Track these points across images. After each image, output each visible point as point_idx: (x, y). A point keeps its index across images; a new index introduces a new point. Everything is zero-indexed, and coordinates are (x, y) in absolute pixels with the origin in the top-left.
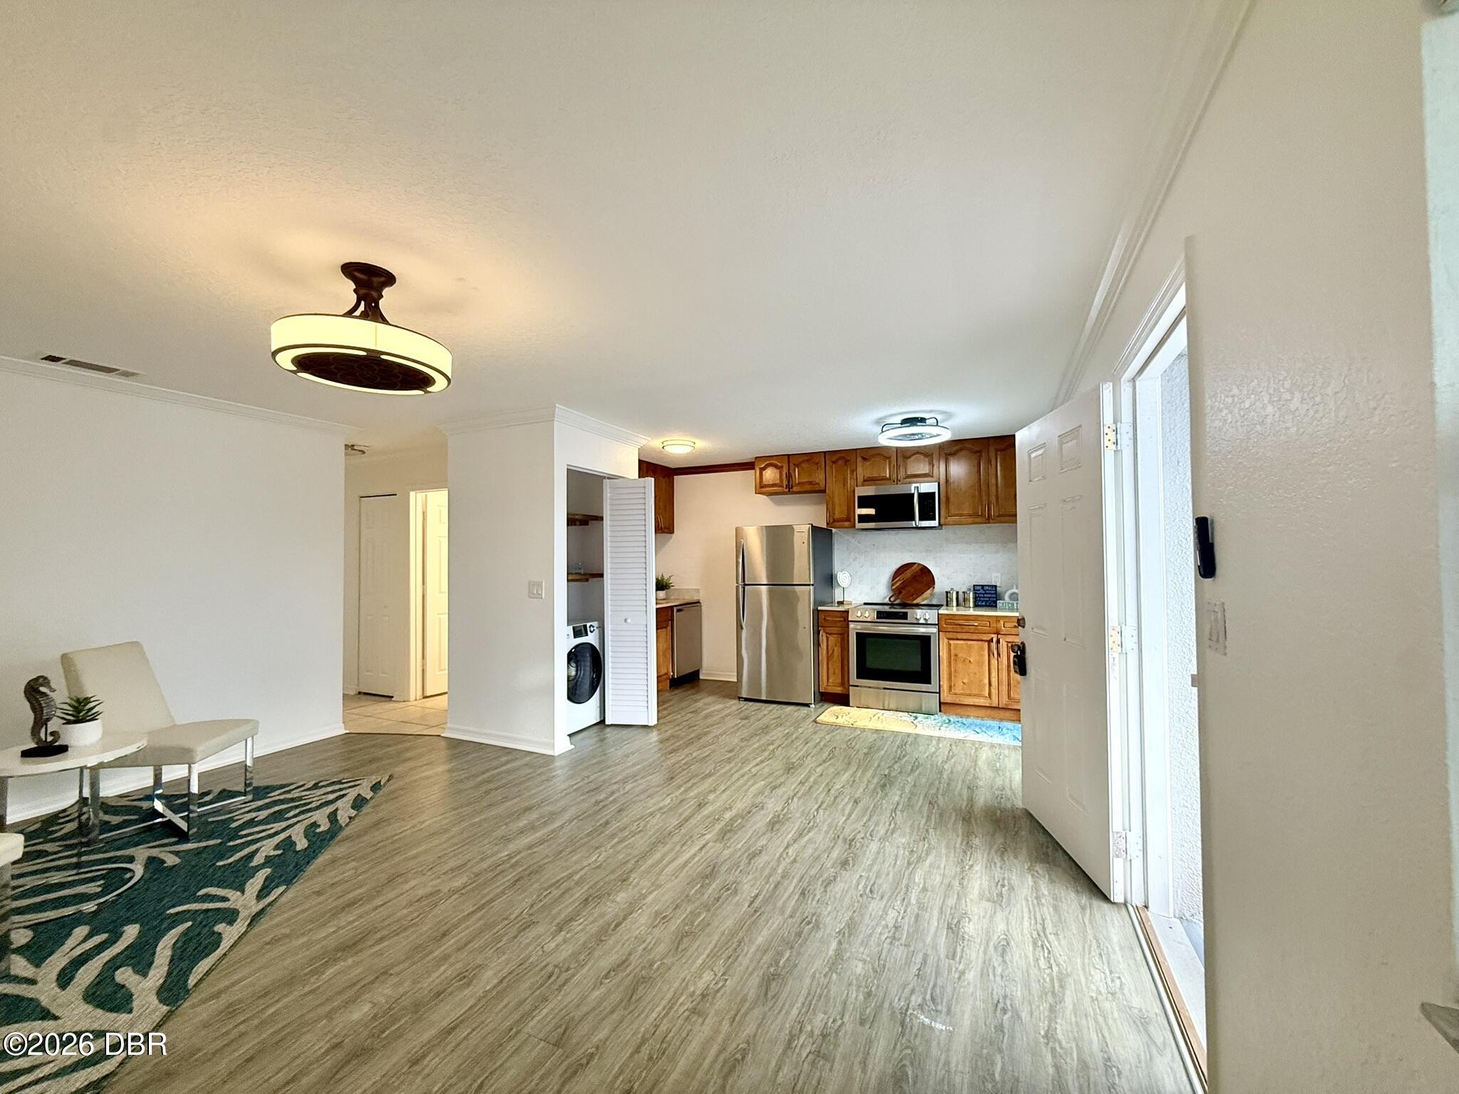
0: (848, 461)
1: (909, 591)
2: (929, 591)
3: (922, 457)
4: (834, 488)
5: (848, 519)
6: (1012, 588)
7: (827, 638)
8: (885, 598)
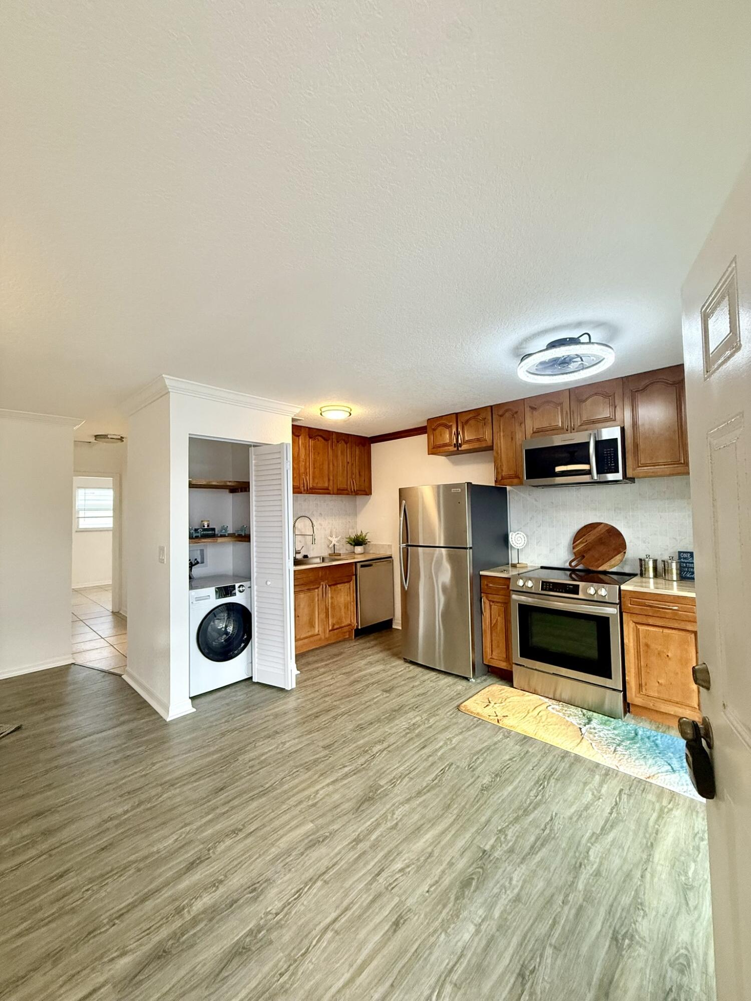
0: (516, 412)
1: (593, 556)
2: (618, 557)
3: (603, 397)
4: (502, 443)
5: (517, 477)
7: (490, 606)
8: (566, 562)
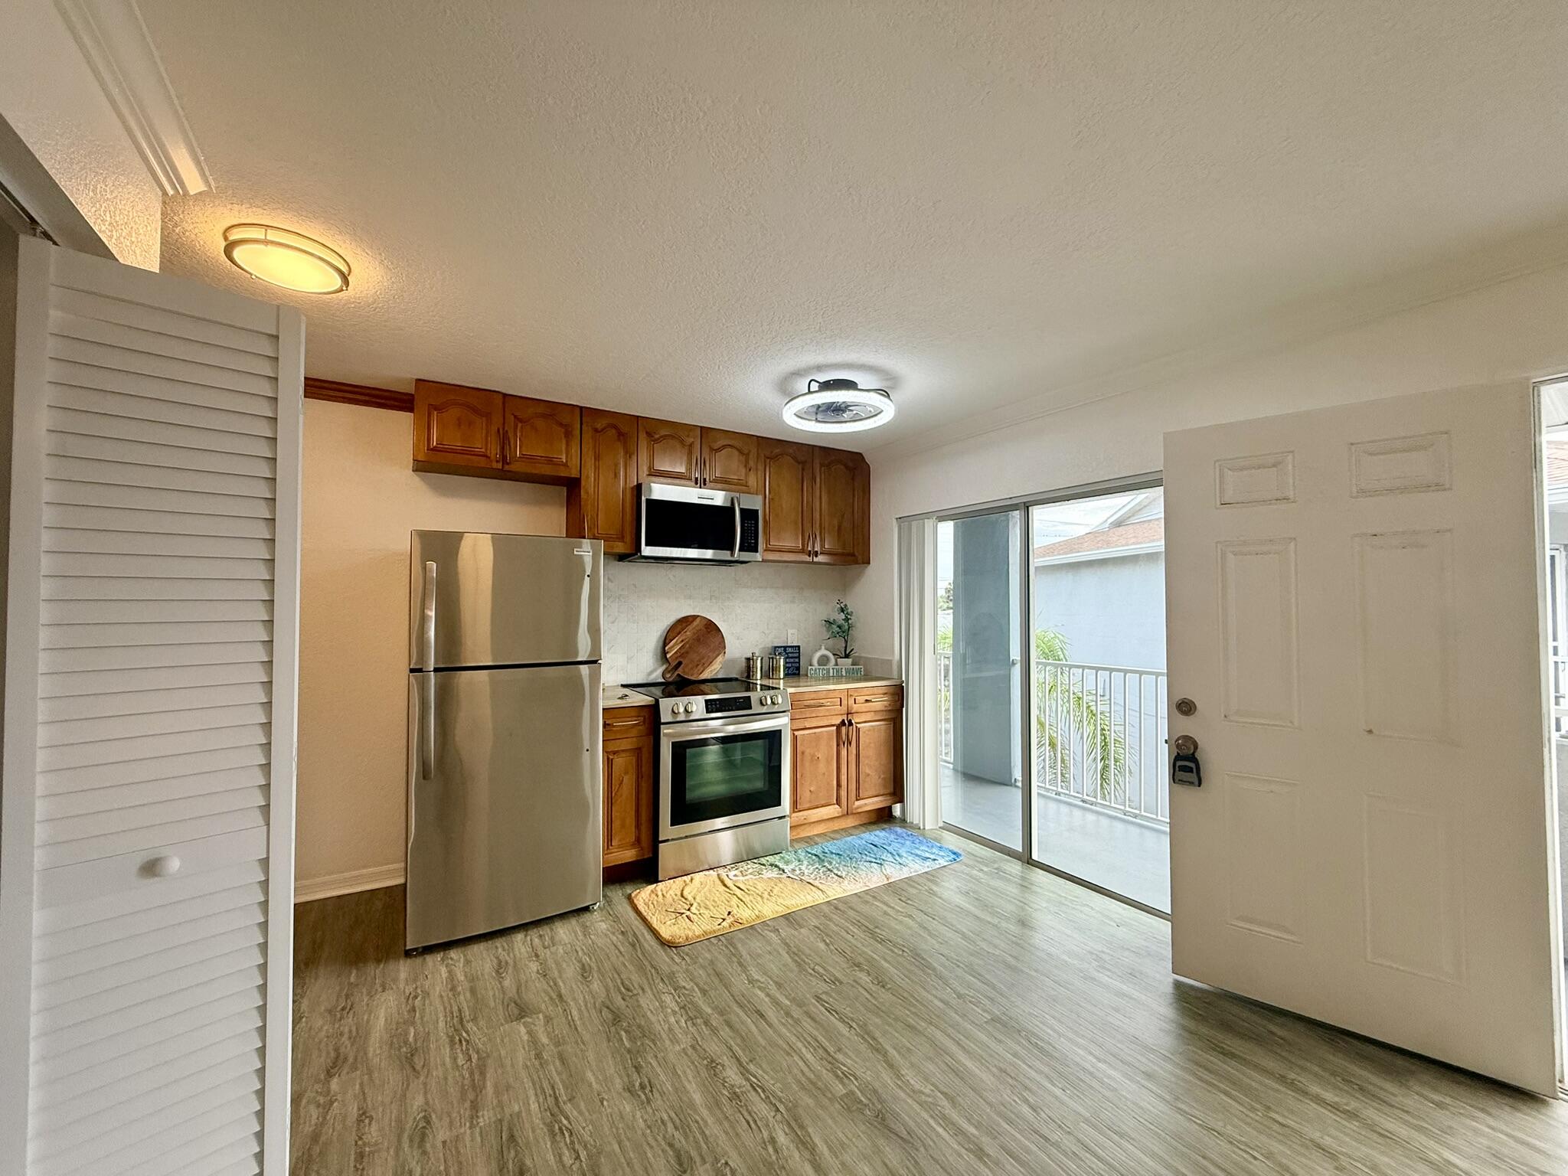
0: (624, 434)
1: (691, 662)
2: (716, 661)
3: (736, 453)
4: (597, 478)
6: (820, 649)
8: (652, 672)
